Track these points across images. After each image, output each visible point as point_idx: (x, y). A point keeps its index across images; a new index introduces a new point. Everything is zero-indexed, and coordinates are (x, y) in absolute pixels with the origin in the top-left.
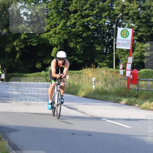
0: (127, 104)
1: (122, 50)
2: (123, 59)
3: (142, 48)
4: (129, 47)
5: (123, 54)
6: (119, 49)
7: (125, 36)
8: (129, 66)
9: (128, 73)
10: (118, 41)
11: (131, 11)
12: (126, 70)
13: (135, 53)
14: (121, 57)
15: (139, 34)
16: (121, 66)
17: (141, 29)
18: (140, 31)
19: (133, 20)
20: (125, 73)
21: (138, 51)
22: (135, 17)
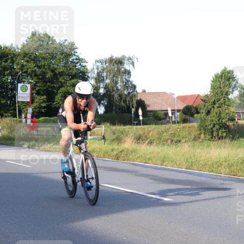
0: (29, 147)
1: (24, 102)
2: (25, 109)
3: (40, 100)
4: (28, 100)
5: (25, 105)
6: (21, 101)
7: (24, 90)
8: (29, 116)
9: (29, 121)
10: (19, 95)
11: (29, 70)
12: (27, 119)
13: (35, 104)
14: (23, 108)
15: (37, 88)
16: (23, 116)
17: (39, 84)
18: (38, 86)
19: (31, 77)
20: (26, 121)
21: (37, 102)
22: (33, 75)
